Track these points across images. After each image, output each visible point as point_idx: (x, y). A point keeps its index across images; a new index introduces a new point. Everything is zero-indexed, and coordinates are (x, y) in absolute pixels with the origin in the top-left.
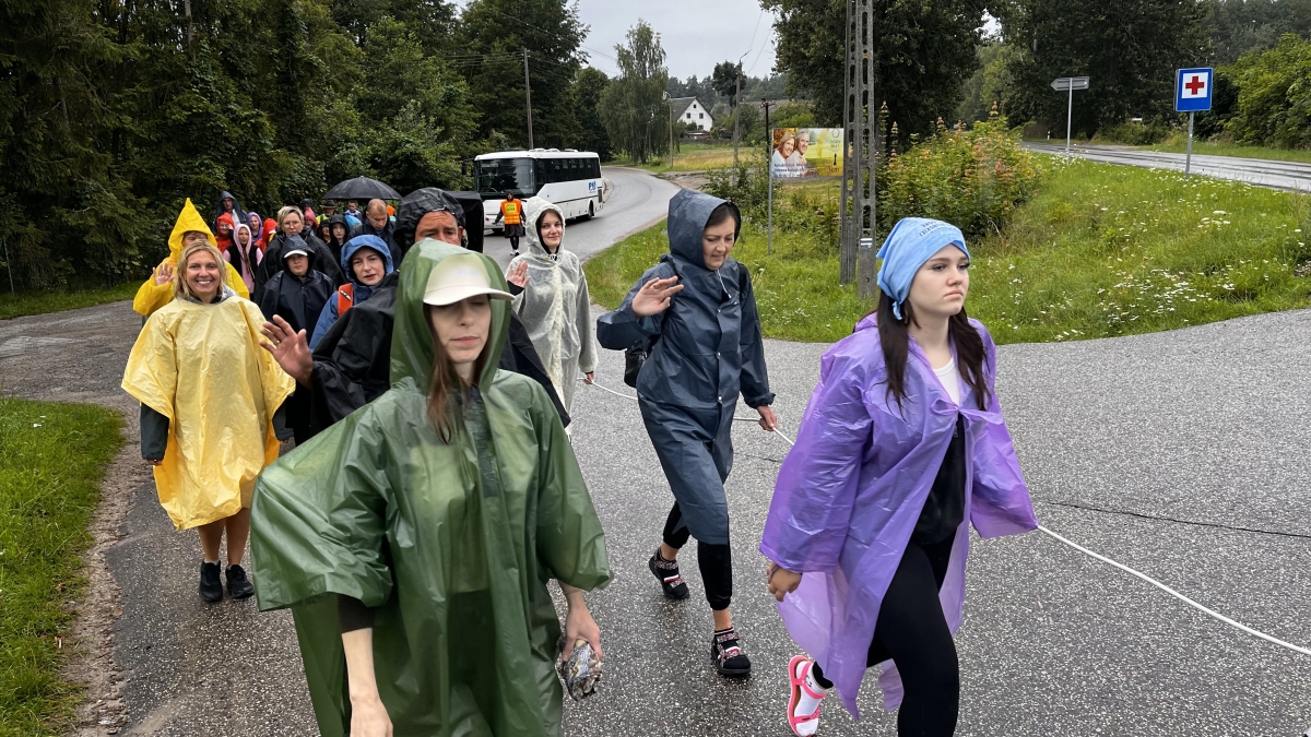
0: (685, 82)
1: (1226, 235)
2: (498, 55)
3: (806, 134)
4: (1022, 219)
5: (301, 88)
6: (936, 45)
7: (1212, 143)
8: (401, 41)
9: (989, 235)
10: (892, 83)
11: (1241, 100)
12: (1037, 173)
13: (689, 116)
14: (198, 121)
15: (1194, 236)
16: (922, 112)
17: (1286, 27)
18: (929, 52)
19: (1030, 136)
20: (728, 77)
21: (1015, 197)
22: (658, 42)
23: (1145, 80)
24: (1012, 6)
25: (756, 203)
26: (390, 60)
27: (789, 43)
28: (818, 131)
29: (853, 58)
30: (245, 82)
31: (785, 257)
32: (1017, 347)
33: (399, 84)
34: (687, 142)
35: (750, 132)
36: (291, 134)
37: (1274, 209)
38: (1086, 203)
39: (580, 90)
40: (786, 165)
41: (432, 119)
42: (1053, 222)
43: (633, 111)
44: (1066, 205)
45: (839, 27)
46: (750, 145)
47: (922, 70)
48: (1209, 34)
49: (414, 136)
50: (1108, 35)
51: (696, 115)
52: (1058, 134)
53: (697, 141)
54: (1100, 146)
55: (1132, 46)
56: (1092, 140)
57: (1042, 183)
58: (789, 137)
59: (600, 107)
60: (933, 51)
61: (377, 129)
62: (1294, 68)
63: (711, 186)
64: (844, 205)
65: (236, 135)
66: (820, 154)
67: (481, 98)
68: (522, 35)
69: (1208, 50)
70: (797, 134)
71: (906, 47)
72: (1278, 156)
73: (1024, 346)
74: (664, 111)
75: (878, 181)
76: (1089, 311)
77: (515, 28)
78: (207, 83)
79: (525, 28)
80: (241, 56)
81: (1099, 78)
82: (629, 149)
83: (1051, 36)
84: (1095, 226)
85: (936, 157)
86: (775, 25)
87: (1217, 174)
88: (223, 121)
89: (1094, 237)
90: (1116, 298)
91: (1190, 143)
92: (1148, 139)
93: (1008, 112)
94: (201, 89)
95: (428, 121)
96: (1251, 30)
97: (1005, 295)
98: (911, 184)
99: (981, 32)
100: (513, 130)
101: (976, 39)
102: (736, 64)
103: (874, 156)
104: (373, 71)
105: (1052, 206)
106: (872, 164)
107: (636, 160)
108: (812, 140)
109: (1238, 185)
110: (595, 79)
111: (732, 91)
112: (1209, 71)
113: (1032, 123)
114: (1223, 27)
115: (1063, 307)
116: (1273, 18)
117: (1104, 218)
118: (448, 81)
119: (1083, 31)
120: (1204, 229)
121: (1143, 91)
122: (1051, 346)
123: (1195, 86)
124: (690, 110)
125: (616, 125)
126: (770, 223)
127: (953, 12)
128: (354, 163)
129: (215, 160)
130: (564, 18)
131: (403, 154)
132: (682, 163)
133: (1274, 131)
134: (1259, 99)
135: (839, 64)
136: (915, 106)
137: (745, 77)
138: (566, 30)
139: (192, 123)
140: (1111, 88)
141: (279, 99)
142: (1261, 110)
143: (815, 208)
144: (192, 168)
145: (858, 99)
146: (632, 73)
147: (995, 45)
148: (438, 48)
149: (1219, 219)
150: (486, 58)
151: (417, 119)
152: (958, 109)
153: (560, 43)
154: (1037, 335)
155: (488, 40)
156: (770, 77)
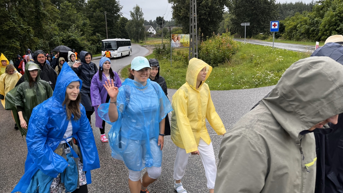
0: (149, 21)
1: (282, 62)
2: (98, 13)
3: (180, 36)
4: (234, 58)
5: (41, 20)
6: (213, 13)
7: (279, 40)
8: (70, 8)
9: (226, 62)
10: (202, 23)
11: (286, 29)
12: (238, 46)
13: (150, 30)
14: (12, 29)
15: (275, 63)
16: (209, 31)
17: (297, 11)
18: (211, 15)
19: (236, 37)
20: (160, 21)
21: (232, 53)
22: (141, 11)
23: (263, 24)
24: (231, 4)
25: (167, 53)
26: (67, 13)
27: (176, 12)
28: (183, 35)
29: (192, 16)
30: (25, 19)
31: (175, 68)
32: (233, 91)
33: (70, 20)
34: (149, 37)
35: (166, 35)
36: (39, 33)
37: (293, 56)
38: (249, 54)
39: (121, 23)
40: (175, 44)
41: (79, 30)
42: (242, 59)
43: (135, 29)
44: (245, 55)
45: (188, 8)
46: (166, 38)
47: (209, 20)
48: (278, 13)
49: (75, 34)
50: (254, 12)
51: (152, 30)
52: (243, 37)
53: (152, 37)
54: (253, 40)
55: (260, 15)
56: (251, 38)
57: (239, 49)
58: (176, 36)
59: (126, 27)
60: (212, 15)
61: (64, 32)
62: (298, 21)
63: (156, 49)
64: (190, 54)
65: (22, 33)
66: (184, 41)
67: (93, 24)
68: (104, 8)
69: (278, 17)
70: (178, 36)
71: (205, 13)
72: (294, 43)
73: (235, 90)
74: (143, 29)
75: (198, 48)
76: (250, 81)
77: (102, 6)
78: (14, 19)
79: (105, 6)
80: (24, 11)
81: (252, 23)
82: (134, 38)
83: (241, 12)
84: (251, 60)
85: (213, 42)
86: (172, 7)
87: (280, 47)
88: (19, 29)
89: (251, 63)
90: (257, 78)
91: (274, 39)
92: (264, 38)
93: (230, 31)
94: (13, 21)
95: (78, 30)
96: (288, 11)
97: (230, 77)
98: (207, 49)
99: (224, 11)
100: (102, 33)
101: (223, 13)
102: (162, 17)
103: (197, 42)
104: (62, 16)
105: (241, 55)
106: (197, 44)
107: (136, 42)
108: (182, 37)
109: (285, 50)
110: (124, 20)
111: (161, 24)
112: (278, 22)
113: (236, 34)
114: (282, 11)
115: (244, 80)
116: (293, 8)
117: (254, 58)
118: (84, 19)
119: (248, 11)
120: (277, 61)
121: (263, 26)
122: (241, 90)
123: (275, 25)
124: (150, 29)
125: (130, 32)
126: (171, 59)
127: (217, 5)
128: (57, 41)
129: (17, 40)
130: (116, 3)
131: (71, 39)
132: (148, 43)
133: (294, 37)
134: (290, 29)
135: (188, 18)
136: (207, 29)
137: (164, 20)
138: (117, 7)
139: (10, 30)
140: (255, 26)
141: (35, 23)
142: (291, 32)
143: (183, 55)
144: (10, 43)
145: (193, 27)
146: (134, 18)
147: (227, 14)
148: (81, 10)
149: (280, 58)
150: (94, 13)
151: (75, 30)
152: (218, 30)
153: (115, 10)
154: (238, 87)
155: (95, 9)
156: (171, 21)
